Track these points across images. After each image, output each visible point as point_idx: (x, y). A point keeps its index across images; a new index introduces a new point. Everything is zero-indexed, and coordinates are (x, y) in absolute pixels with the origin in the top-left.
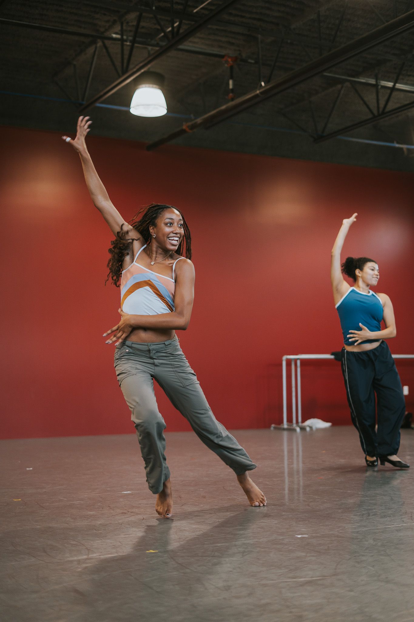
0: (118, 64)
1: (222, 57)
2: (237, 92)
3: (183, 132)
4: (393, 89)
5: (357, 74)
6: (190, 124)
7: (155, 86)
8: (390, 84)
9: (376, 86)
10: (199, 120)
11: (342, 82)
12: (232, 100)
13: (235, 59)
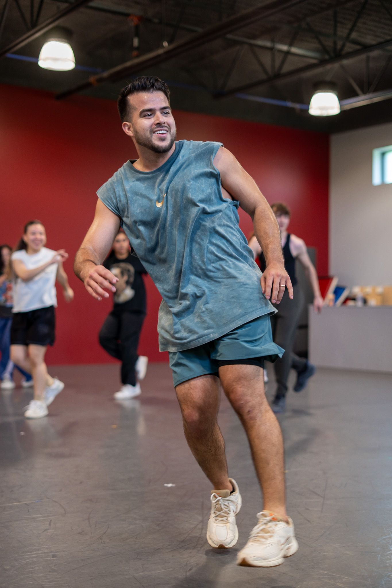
0: (28, 16)
1: (127, 15)
2: (141, 50)
3: (89, 85)
4: (288, 53)
5: (255, 37)
6: (97, 77)
7: (63, 40)
8: (285, 48)
9: (271, 49)
10: (105, 74)
11: (242, 43)
12: (138, 56)
13: (140, 18)
